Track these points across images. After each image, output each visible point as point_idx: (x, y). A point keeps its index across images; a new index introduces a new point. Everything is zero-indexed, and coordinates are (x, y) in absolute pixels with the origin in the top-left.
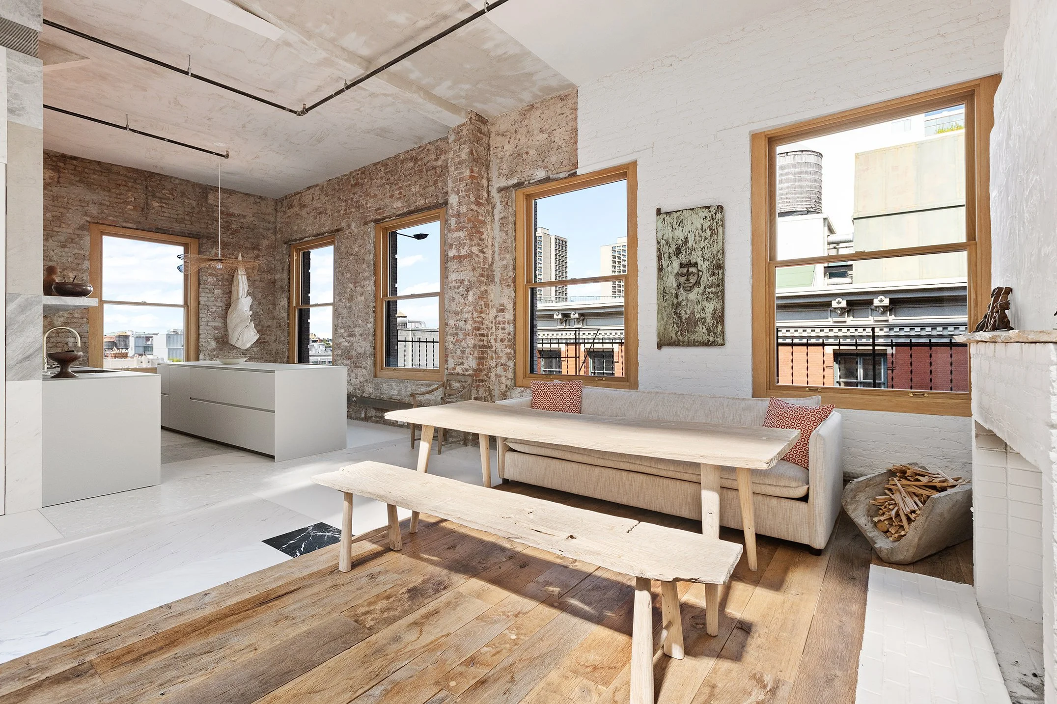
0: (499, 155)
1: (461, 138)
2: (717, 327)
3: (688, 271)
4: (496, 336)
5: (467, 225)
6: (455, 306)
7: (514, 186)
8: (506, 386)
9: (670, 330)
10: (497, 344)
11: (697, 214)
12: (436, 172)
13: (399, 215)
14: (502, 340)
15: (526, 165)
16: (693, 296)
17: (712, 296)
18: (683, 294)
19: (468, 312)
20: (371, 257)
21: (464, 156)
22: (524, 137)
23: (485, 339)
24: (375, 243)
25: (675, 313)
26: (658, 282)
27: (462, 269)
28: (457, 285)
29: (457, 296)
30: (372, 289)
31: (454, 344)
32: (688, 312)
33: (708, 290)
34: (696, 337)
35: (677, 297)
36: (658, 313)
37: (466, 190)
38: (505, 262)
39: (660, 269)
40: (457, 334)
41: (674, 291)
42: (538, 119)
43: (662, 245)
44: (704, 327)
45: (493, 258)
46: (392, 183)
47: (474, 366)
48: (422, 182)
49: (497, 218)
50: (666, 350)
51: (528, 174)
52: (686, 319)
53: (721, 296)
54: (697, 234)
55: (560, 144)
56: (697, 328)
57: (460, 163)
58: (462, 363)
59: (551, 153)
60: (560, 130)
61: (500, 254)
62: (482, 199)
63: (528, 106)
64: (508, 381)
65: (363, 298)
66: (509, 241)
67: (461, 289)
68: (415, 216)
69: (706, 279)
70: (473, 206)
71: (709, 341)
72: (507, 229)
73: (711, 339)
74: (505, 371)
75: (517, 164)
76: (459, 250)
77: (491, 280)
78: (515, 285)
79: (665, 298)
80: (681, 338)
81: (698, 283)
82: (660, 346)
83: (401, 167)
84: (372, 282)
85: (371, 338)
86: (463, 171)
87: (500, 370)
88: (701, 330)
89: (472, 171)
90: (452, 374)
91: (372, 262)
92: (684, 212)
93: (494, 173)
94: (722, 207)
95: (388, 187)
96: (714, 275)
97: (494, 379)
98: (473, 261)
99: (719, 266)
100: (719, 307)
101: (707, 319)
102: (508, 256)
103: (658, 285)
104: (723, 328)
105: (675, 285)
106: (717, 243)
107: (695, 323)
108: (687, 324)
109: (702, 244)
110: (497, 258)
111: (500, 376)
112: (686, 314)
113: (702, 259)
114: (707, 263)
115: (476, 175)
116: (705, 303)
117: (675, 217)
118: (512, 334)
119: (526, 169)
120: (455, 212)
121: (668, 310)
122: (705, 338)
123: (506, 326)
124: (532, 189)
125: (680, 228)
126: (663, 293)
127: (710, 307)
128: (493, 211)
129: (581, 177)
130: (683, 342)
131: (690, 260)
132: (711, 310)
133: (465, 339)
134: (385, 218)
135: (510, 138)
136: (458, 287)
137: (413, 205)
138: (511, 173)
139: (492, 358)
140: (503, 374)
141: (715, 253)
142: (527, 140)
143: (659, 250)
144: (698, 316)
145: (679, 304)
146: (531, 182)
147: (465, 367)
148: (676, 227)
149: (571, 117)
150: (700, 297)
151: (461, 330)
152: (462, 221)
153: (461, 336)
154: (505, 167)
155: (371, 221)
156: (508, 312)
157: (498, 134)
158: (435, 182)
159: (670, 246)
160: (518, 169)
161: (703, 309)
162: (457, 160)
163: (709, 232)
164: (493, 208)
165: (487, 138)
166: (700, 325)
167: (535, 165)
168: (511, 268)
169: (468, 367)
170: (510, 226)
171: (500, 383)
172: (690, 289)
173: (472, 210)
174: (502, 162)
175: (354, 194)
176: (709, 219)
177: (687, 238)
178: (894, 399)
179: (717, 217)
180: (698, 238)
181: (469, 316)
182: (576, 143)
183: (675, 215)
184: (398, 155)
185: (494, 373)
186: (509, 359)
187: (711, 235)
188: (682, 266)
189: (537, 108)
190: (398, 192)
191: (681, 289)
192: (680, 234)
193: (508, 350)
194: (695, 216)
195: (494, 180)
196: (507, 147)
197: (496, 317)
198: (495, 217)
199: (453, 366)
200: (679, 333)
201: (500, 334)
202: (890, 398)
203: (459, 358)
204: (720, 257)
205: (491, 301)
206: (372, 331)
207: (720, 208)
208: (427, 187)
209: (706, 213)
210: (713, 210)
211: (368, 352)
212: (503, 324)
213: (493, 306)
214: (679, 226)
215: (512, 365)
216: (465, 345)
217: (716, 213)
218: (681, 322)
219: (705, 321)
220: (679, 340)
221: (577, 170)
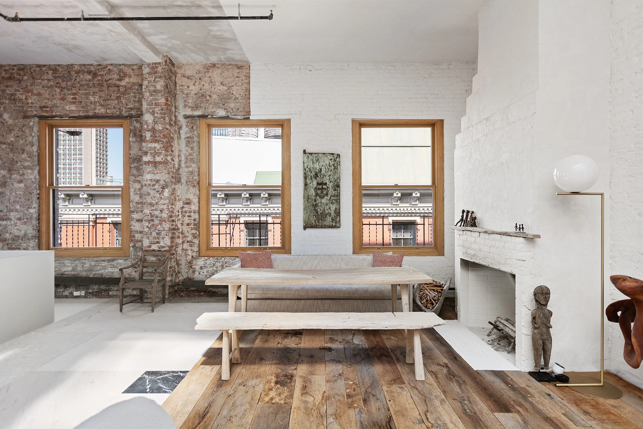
0: (185, 92)
1: (156, 72)
2: (337, 218)
3: (322, 187)
4: (183, 221)
5: (162, 140)
6: (150, 199)
7: (199, 116)
8: (192, 257)
9: (312, 219)
10: (183, 227)
11: (327, 156)
12: (119, 90)
13: (74, 117)
14: (188, 225)
15: (210, 104)
16: (324, 201)
17: (334, 201)
18: (319, 200)
19: (164, 204)
20: (35, 148)
21: (159, 87)
22: (207, 84)
23: (174, 223)
24: (39, 137)
25: (314, 210)
26: (304, 192)
27: (157, 172)
28: (152, 183)
29: (152, 192)
30: (35, 178)
31: (149, 228)
32: (322, 209)
33: (332, 198)
34: (326, 223)
35: (315, 200)
36: (304, 210)
37: (161, 113)
38: (191, 169)
39: (306, 185)
40: (153, 220)
41: (314, 198)
42: (219, 75)
43: (307, 171)
44: (330, 218)
45: (179, 165)
46: (64, 88)
47: (169, 243)
48: (102, 94)
49: (183, 136)
50: (308, 230)
51: (211, 111)
52: (320, 213)
53: (338, 201)
54: (326, 168)
55: (237, 96)
56: (327, 218)
57: (155, 91)
58: (158, 242)
59: (230, 101)
60: (237, 88)
61: (186, 163)
62: (172, 122)
63: (210, 64)
64: (194, 253)
65: (22, 185)
66: (195, 155)
67: (156, 187)
68: (94, 121)
69: (331, 192)
70: (168, 127)
71: (333, 225)
72: (192, 146)
73: (334, 224)
74: (191, 246)
75: (202, 102)
76: (154, 157)
77: (178, 181)
78: (199, 186)
79: (309, 201)
80: (318, 224)
81: (327, 194)
82: (305, 228)
83: (76, 77)
84: (36, 172)
85: (35, 222)
86: (158, 98)
87: (186, 246)
88: (329, 219)
89: (167, 100)
90: (148, 251)
91: (36, 154)
92: (320, 155)
93: (180, 104)
94: (339, 155)
95: (58, 90)
96: (335, 190)
97: (181, 252)
98: (168, 166)
99: (337, 186)
100: (338, 207)
101: (332, 214)
102: (193, 165)
103: (304, 194)
104: (340, 219)
105: (314, 194)
106: (337, 173)
107: (325, 216)
108: (321, 216)
109: (329, 173)
110: (183, 165)
111: (187, 250)
112: (321, 210)
113: (329, 181)
114: (332, 184)
115: (169, 103)
116: (331, 205)
117: (314, 156)
118: (197, 220)
119: (209, 106)
120: (150, 127)
121: (310, 208)
122: (331, 224)
123: (192, 214)
124: (214, 121)
125: (317, 162)
126: (307, 198)
127: (333, 207)
128: (179, 131)
129: (252, 121)
130: (319, 226)
131: (323, 181)
132: (334, 209)
133: (161, 224)
134: (55, 116)
135: (195, 82)
136: (154, 185)
137: (91, 111)
138: (196, 107)
139: (179, 237)
140: (189, 248)
141: (336, 178)
142: (210, 87)
143: (305, 174)
144: (327, 212)
145: (316, 205)
146: (213, 116)
147: (161, 245)
148: (315, 162)
149: (245, 81)
150: (328, 202)
151: (157, 217)
152: (158, 136)
153: (156, 222)
154: (190, 101)
155: (35, 116)
156: (194, 204)
157: (184, 76)
158: (118, 98)
159: (311, 172)
160: (202, 105)
161: (330, 208)
162: (152, 89)
163: (333, 167)
164: (180, 128)
165: (174, 77)
166: (328, 217)
167: (217, 105)
168: (196, 174)
169: (164, 245)
170: (195, 144)
171: (186, 255)
172: (322, 198)
173: (167, 129)
174: (187, 97)
175: (7, 86)
176: (333, 160)
177: (321, 169)
178: (409, 251)
179: (337, 160)
180: (327, 170)
181: (165, 207)
182: (249, 99)
183: (315, 155)
184: (72, 65)
185: (181, 248)
186: (195, 237)
187: (334, 169)
188: (318, 184)
189: (218, 67)
190: (72, 97)
191: (318, 197)
192: (317, 166)
193: (194, 232)
194: (325, 157)
195: (180, 108)
196: (192, 87)
197: (183, 207)
198: (181, 136)
199: (149, 244)
200: (317, 221)
201: (186, 220)
202: (408, 250)
203: (155, 238)
204: (338, 181)
205: (178, 196)
206: (35, 216)
207: (338, 155)
208: (109, 100)
209: (331, 157)
210: (335, 156)
211: (30, 235)
212: (189, 213)
213: (179, 200)
214: (317, 161)
215: (197, 242)
216: (161, 229)
217: (336, 158)
218: (318, 215)
219: (331, 214)
220: (316, 225)
221: (250, 116)
